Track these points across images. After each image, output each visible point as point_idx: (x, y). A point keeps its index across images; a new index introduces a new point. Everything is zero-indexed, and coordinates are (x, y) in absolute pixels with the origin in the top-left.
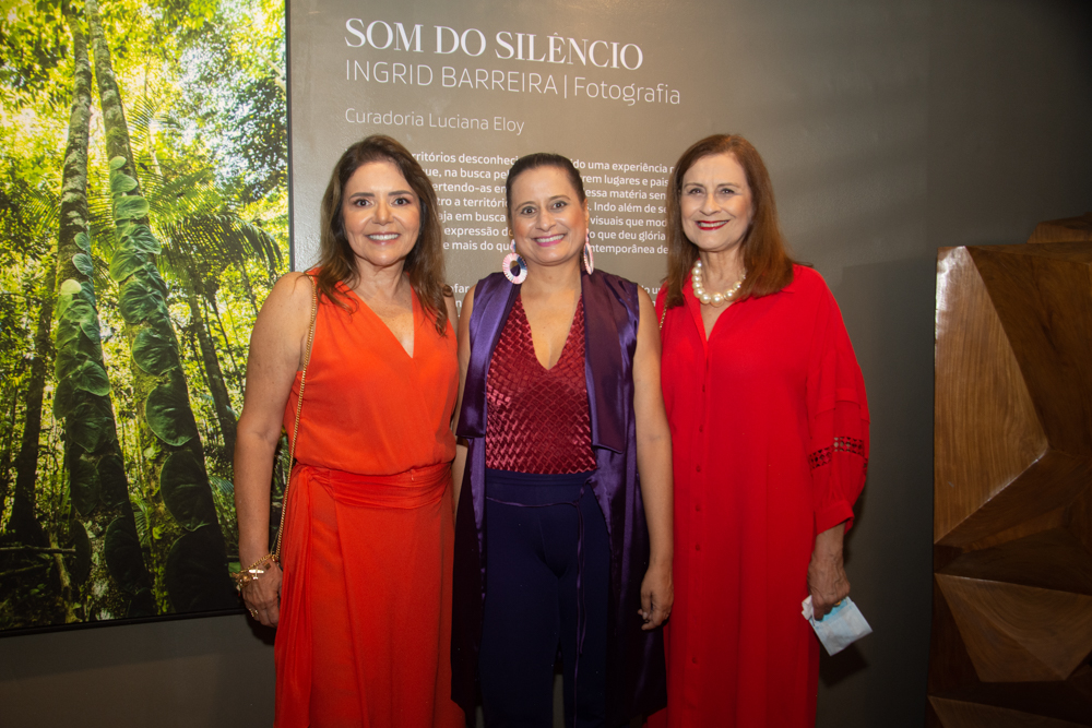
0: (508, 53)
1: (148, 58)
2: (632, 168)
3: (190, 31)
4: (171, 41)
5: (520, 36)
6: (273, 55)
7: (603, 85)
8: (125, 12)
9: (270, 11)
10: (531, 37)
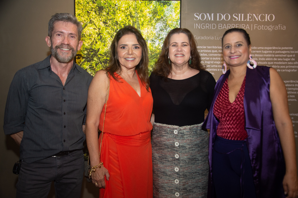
0: (236, 19)
1: (148, 26)
2: (270, 48)
3: (158, 19)
4: (154, 22)
5: (239, 15)
6: (177, 23)
7: (262, 26)
8: (143, 16)
9: (176, 13)
10: (243, 15)
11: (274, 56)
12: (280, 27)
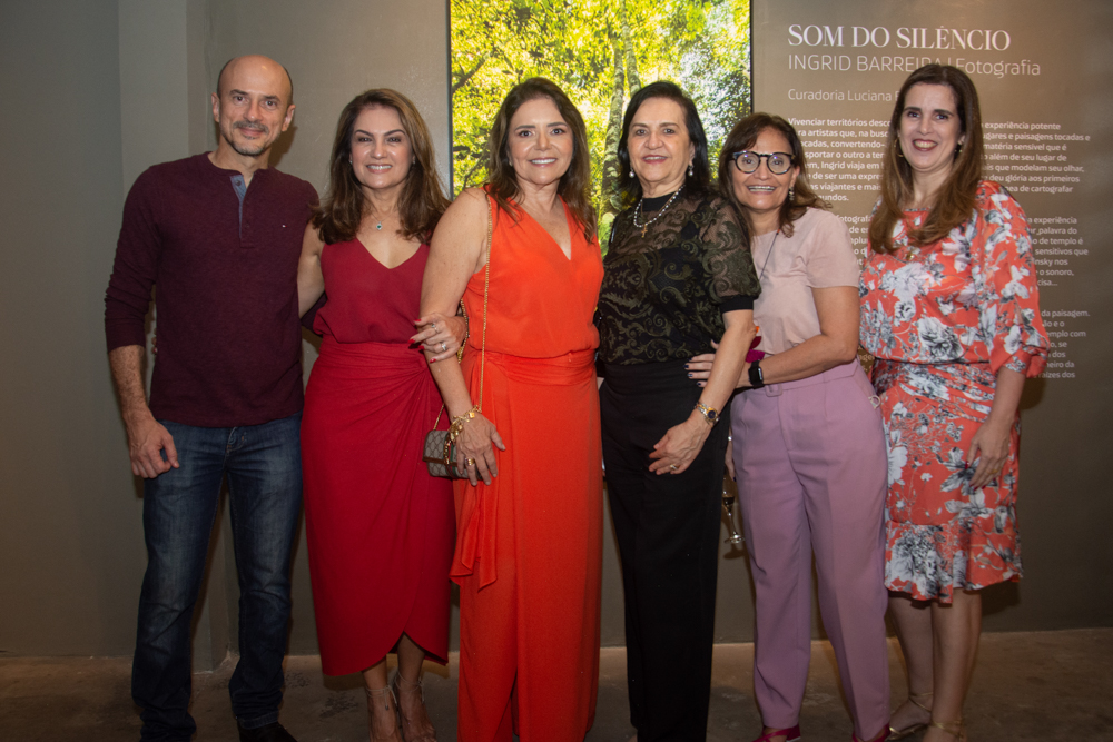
0: (905, 43)
1: (660, 62)
2: (1001, 126)
3: (687, 42)
4: (675, 49)
5: (915, 30)
6: (742, 55)
7: (978, 63)
8: (646, 33)
9: (740, 24)
10: (923, 31)
11: (1010, 147)
12: (1026, 67)
